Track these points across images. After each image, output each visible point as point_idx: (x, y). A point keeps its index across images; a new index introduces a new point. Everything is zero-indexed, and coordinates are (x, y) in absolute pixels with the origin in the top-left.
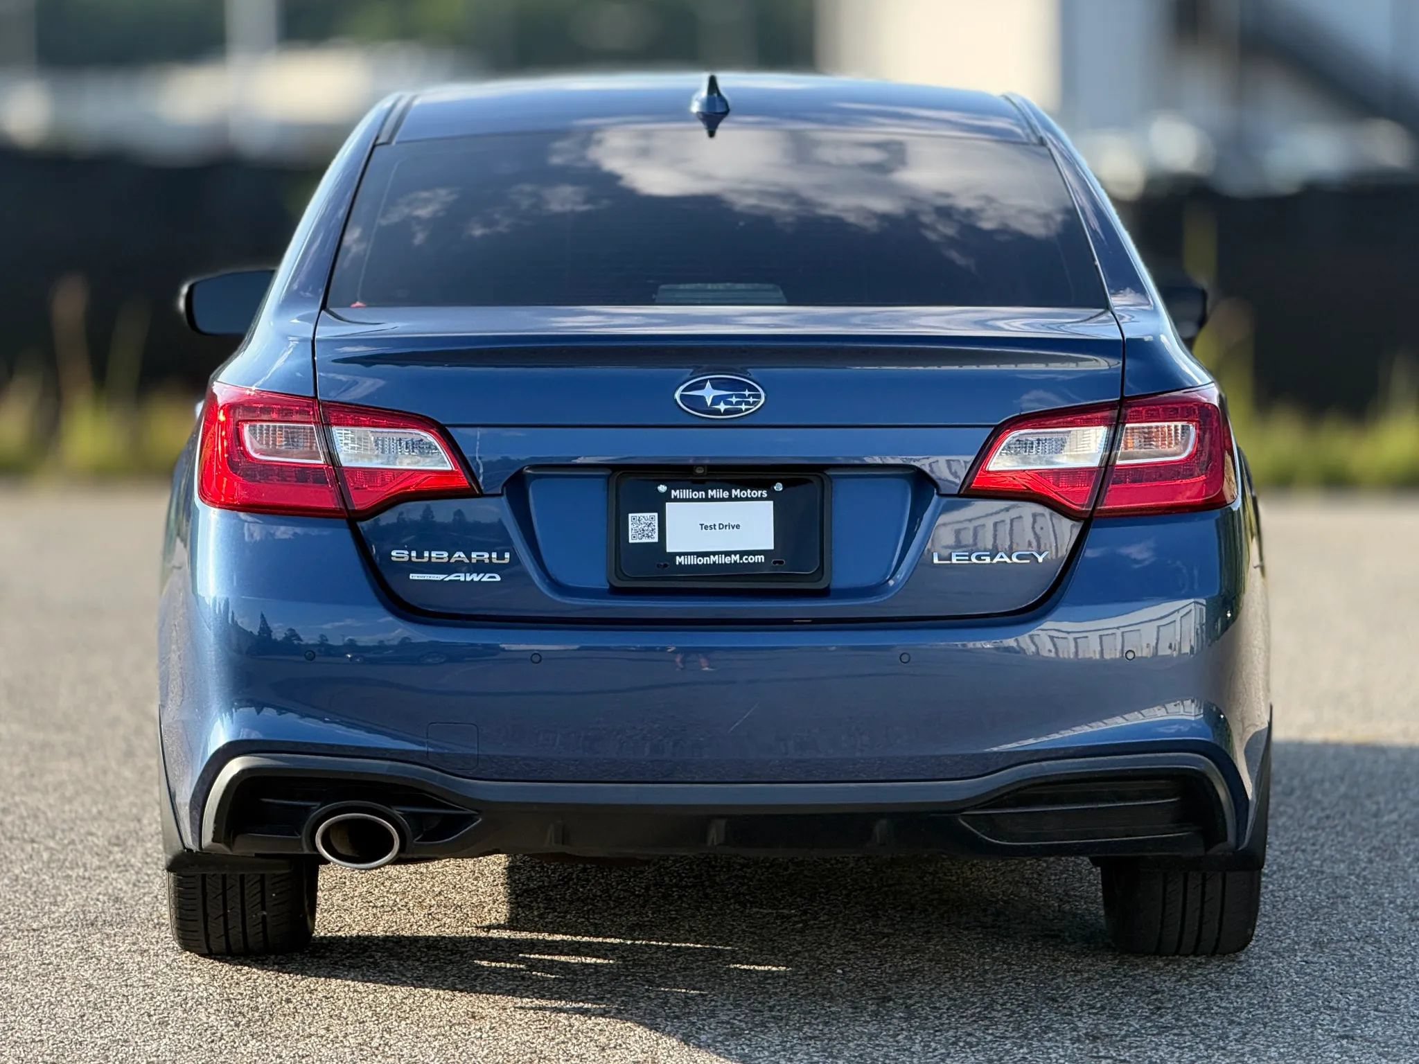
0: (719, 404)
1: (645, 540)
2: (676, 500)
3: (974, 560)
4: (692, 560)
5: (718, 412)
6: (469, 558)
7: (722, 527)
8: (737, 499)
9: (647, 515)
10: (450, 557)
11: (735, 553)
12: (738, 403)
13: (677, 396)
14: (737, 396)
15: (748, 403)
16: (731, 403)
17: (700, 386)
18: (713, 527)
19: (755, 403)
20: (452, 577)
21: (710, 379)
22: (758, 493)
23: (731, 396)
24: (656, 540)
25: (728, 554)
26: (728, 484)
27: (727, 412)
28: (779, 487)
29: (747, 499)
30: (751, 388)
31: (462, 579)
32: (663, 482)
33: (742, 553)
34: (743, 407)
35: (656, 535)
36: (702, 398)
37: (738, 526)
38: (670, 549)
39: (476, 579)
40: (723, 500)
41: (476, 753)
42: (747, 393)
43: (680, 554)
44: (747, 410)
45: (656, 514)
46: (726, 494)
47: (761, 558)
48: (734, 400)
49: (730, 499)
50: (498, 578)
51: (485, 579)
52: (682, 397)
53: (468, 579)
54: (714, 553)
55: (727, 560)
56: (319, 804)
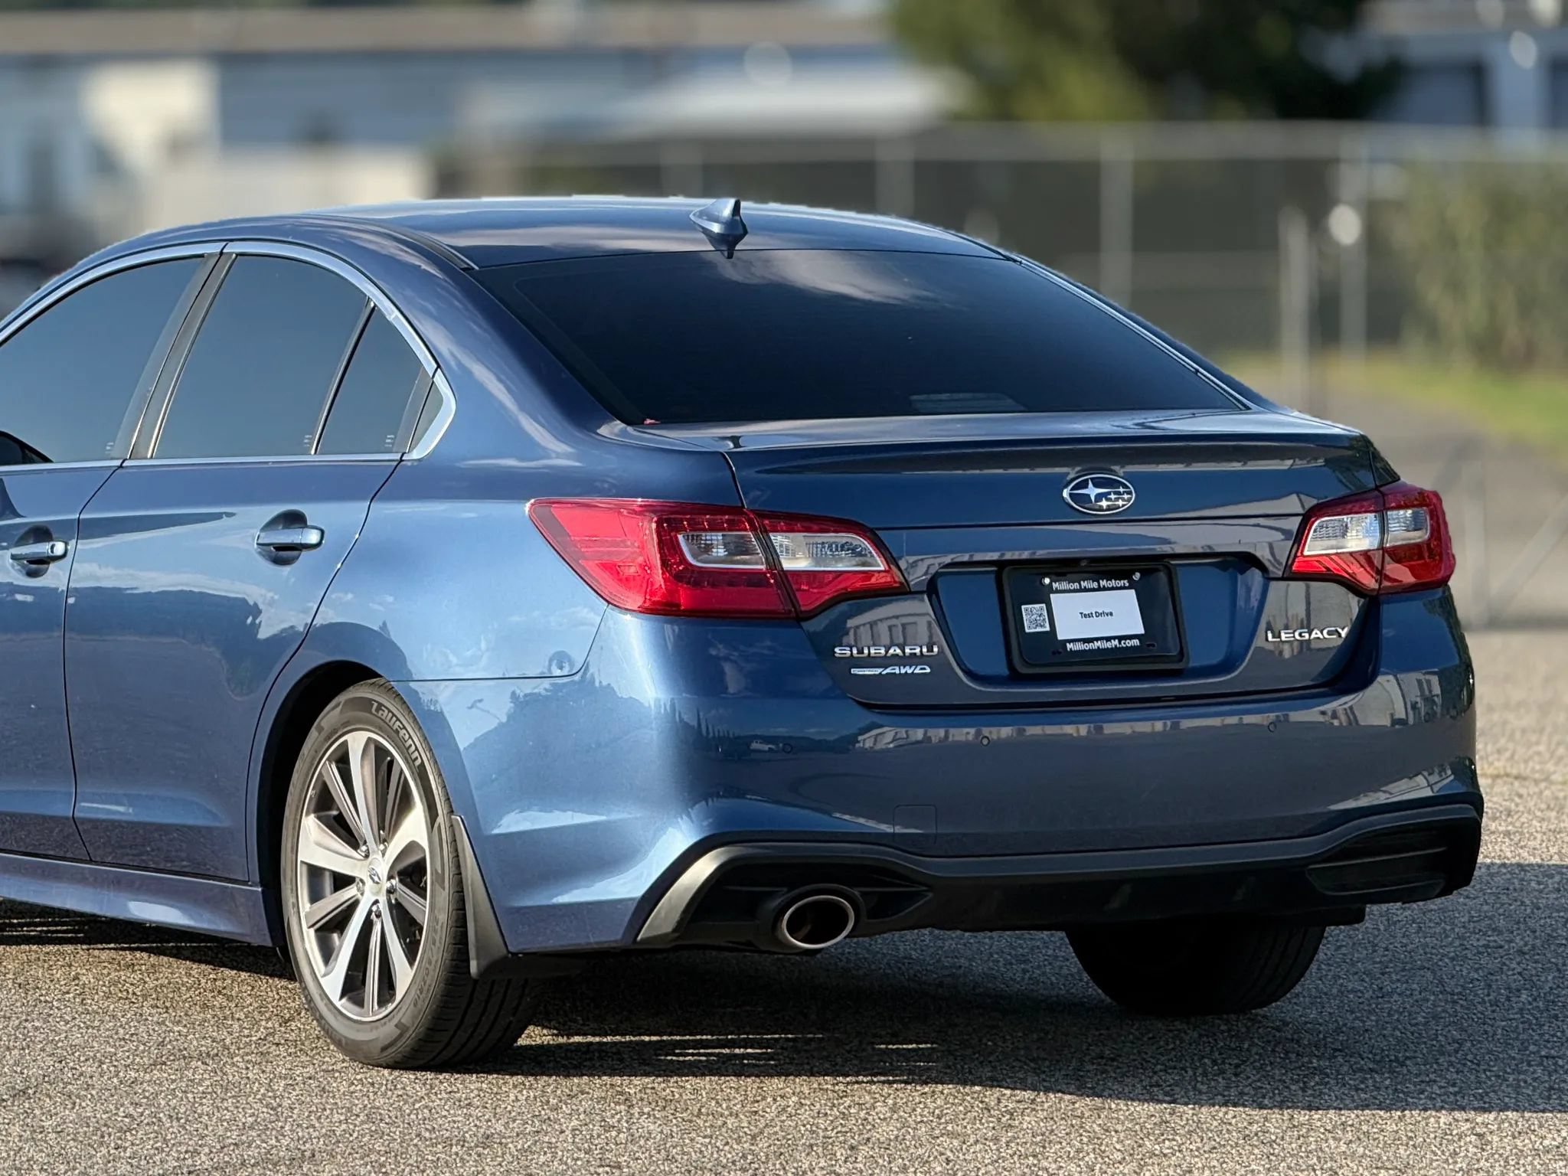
0: (1101, 500)
1: (1039, 629)
2: (1058, 591)
3: (1298, 637)
4: (1079, 646)
5: (1101, 509)
6: (904, 652)
7: (1098, 614)
8: (1105, 589)
9: (1037, 606)
10: (887, 652)
11: (1114, 638)
12: (1117, 499)
13: (1066, 493)
14: (1115, 493)
15: (1123, 500)
16: (1110, 500)
17: (1084, 485)
18: (1090, 615)
19: (1129, 500)
20: (888, 670)
21: (1092, 479)
22: (1121, 583)
23: (1109, 493)
24: (1048, 629)
25: (1108, 639)
26: (1097, 576)
27: (1109, 508)
28: (1137, 576)
29: (1113, 589)
30: (1125, 486)
31: (897, 671)
32: (1047, 575)
33: (1120, 638)
34: (1120, 503)
35: (1047, 625)
36: (1088, 496)
37: (1111, 614)
38: (1060, 637)
39: (910, 671)
40: (1093, 590)
41: (934, 831)
42: (1121, 490)
43: (1070, 641)
44: (1123, 506)
45: (1044, 605)
46: (1095, 585)
47: (1136, 642)
48: (1113, 496)
49: (1099, 589)
50: (928, 670)
51: (917, 671)
52: (1071, 495)
53: (903, 671)
54: (1097, 639)
55: (1108, 645)
56: (785, 889)
